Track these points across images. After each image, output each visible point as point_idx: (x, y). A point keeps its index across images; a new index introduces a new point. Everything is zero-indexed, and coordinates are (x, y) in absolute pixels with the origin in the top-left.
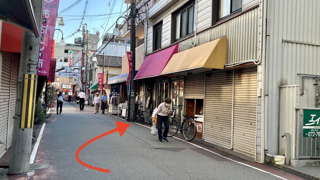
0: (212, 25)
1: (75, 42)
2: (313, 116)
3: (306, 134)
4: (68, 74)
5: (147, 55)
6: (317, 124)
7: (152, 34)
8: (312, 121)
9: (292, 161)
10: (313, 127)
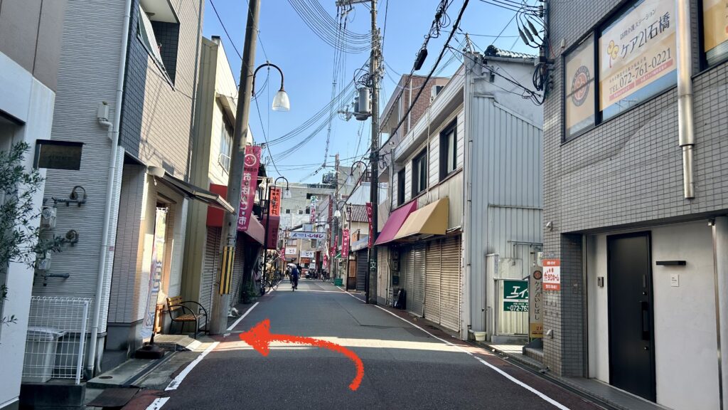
0: (440, 180)
1: (323, 180)
2: (516, 288)
3: (508, 308)
4: (308, 234)
5: (392, 211)
6: (522, 296)
7: (397, 182)
8: (515, 293)
9: (492, 337)
10: (517, 301)
